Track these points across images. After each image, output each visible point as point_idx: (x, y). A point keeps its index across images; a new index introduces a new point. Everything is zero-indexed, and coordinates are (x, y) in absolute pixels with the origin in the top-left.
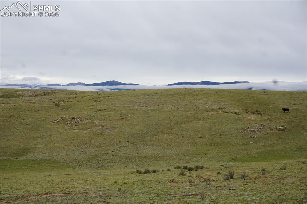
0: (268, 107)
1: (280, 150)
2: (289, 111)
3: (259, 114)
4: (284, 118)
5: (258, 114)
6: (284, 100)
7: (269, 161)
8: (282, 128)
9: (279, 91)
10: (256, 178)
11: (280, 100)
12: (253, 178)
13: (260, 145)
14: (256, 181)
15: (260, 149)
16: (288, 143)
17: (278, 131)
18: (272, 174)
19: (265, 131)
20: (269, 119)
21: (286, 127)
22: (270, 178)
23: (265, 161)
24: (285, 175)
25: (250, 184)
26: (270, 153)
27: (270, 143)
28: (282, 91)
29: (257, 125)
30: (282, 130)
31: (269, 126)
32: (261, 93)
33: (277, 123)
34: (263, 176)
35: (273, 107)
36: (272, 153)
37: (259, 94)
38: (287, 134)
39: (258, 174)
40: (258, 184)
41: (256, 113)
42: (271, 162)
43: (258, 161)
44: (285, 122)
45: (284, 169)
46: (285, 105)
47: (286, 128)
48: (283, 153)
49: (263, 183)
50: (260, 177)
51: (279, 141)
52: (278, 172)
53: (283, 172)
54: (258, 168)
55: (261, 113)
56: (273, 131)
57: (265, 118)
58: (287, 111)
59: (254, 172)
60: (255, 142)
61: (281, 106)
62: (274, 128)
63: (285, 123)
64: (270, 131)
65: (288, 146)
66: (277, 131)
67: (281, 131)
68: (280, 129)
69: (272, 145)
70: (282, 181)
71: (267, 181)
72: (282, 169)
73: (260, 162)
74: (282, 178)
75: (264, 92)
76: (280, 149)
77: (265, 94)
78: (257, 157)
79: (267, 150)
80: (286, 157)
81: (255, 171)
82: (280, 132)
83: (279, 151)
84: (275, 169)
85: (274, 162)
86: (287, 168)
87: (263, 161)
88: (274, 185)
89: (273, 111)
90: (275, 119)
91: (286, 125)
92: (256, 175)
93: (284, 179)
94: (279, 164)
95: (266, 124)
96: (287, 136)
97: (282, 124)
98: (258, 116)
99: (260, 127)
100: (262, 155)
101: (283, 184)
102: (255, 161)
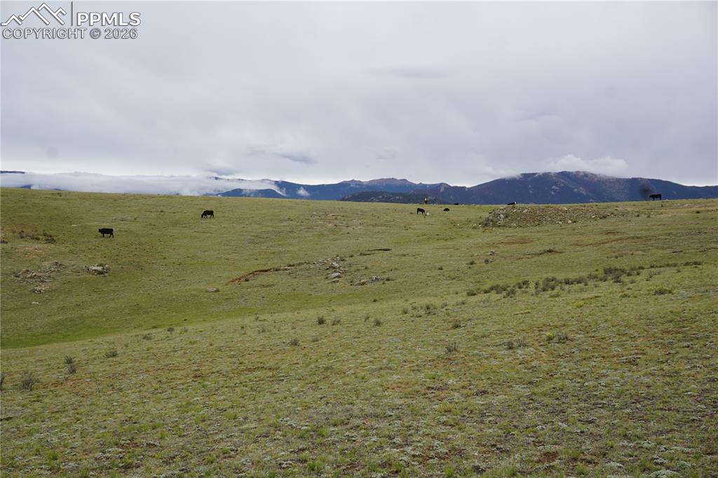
0: (68, 226)
1: (96, 315)
2: (112, 234)
3: (50, 240)
4: (103, 248)
5: (47, 240)
6: (101, 211)
7: (75, 341)
8: (100, 268)
9: (91, 193)
10: (57, 383)
11: (93, 211)
12: (51, 384)
13: (53, 307)
14: (60, 390)
15: (55, 315)
16: (113, 300)
17: (91, 276)
18: (91, 368)
19: (64, 277)
20: (71, 252)
21: (107, 266)
22: (87, 378)
23: (66, 341)
24: (120, 369)
25: (46, 400)
26: (77, 323)
27: (76, 301)
28: (96, 193)
29: (46, 264)
30: (100, 273)
31: (73, 266)
32: (53, 196)
33: (90, 259)
34: (72, 376)
35: (80, 225)
36: (81, 323)
37: (49, 198)
38: (111, 281)
39: (59, 372)
40: (66, 396)
41: (44, 238)
42: (80, 342)
43: (50, 342)
44: (105, 257)
45: (114, 355)
46: (103, 222)
47: (108, 269)
48: (104, 319)
49: (77, 394)
50: (67, 379)
51: (95, 296)
52: (101, 362)
53: (113, 361)
54: (54, 358)
55: (55, 238)
56: (82, 277)
57: (63, 249)
58: (109, 235)
59: (47, 367)
60: (44, 301)
61: (96, 223)
62: (83, 270)
63: (105, 259)
64: (75, 277)
65: (113, 305)
66: (87, 276)
67: (98, 276)
68: (95, 270)
69: (79, 305)
70: (117, 385)
71: (83, 386)
72: (108, 356)
73: (55, 344)
74: (114, 376)
75: (58, 194)
76: (96, 313)
77: (61, 199)
78: (49, 334)
79: (70, 316)
80: (111, 328)
81: (49, 365)
82: (95, 276)
83: (95, 317)
84: (93, 357)
85: (86, 342)
86: (118, 352)
87: (63, 341)
88: (101, 394)
89: (80, 234)
90: (84, 251)
91: (108, 262)
92: (54, 376)
93: (121, 377)
94: (98, 344)
95: (65, 263)
96: (111, 284)
97: (100, 261)
98: (48, 244)
99: (52, 269)
100: (59, 327)
101: (121, 390)
102: (44, 343)
